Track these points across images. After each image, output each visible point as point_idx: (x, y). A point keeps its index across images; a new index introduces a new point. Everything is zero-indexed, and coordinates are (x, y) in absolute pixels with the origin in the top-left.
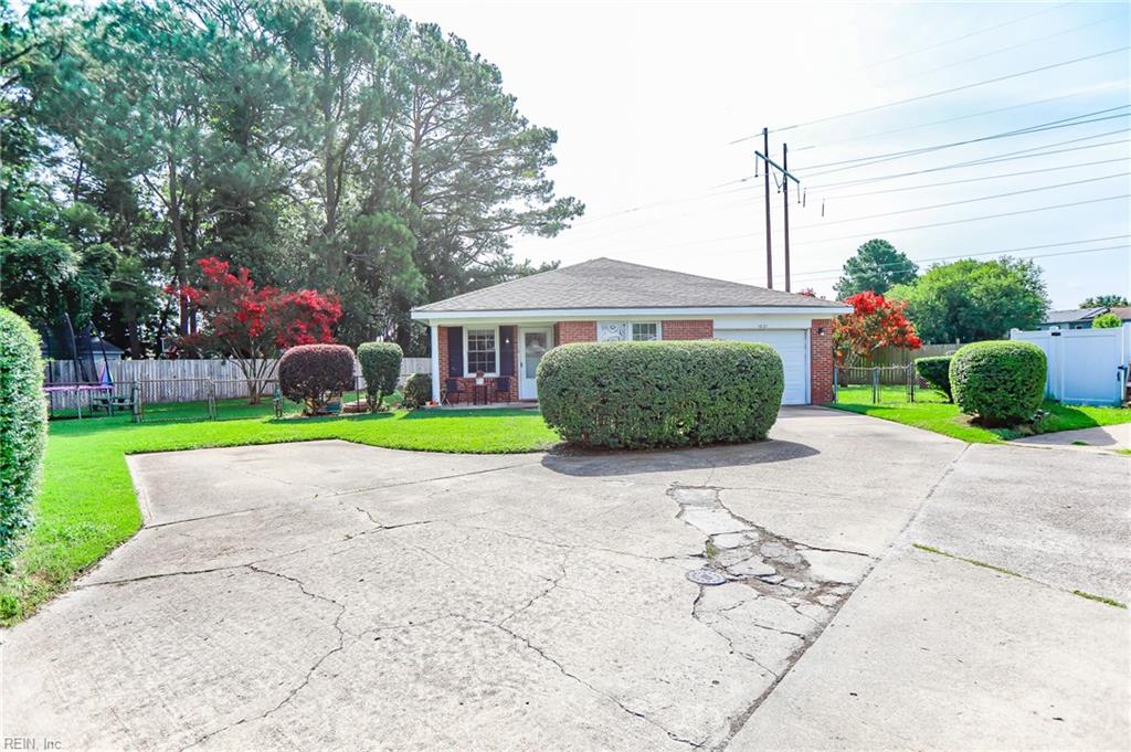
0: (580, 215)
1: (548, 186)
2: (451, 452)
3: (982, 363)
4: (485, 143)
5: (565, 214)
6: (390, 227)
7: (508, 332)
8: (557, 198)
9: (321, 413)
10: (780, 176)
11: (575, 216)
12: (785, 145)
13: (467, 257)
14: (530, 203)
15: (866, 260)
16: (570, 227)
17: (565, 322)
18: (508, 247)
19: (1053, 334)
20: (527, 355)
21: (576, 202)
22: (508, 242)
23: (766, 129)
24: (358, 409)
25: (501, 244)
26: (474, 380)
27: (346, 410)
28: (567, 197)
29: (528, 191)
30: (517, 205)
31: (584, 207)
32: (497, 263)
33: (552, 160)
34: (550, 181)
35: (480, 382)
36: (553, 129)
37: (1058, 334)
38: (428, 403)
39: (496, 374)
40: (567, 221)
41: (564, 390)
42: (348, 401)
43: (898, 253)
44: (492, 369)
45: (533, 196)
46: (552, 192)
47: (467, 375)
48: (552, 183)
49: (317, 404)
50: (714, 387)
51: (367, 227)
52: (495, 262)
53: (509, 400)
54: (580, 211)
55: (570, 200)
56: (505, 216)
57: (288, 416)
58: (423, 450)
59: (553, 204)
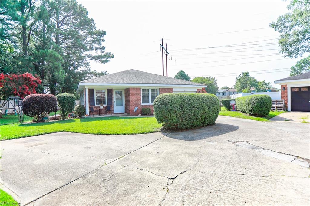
0: (113, 58)
1: (104, 48)
2: (124, 134)
3: (259, 100)
4: (81, 32)
5: (109, 57)
6: (54, 55)
7: (110, 91)
8: (106, 52)
9: (41, 121)
10: (165, 51)
11: (111, 58)
12: (166, 44)
13: (75, 68)
14: (97, 52)
15: (179, 76)
16: (110, 61)
17: (131, 88)
18: (89, 66)
19: (252, 94)
20: (116, 99)
21: (111, 54)
22: (89, 64)
23: (162, 39)
24: (56, 119)
25: (87, 64)
26: (99, 107)
27: (51, 119)
28: (109, 52)
29: (96, 49)
30: (93, 53)
31: (114, 56)
32: (85, 70)
33: (104, 40)
34: (104, 47)
35: (102, 108)
36: (105, 31)
37: (253, 94)
38: (86, 116)
39: (106, 105)
40: (109, 59)
41: (170, 110)
42: (51, 116)
43: (187, 74)
44: (104, 103)
45: (98, 50)
46: (105, 50)
47: (96, 105)
48: (105, 47)
49: (39, 117)
50: (209, 108)
51: (44, 53)
52: (84, 70)
53: (111, 113)
54: (112, 57)
55: (110, 53)
56: (88, 56)
57: (26, 122)
58: (111, 134)
59: (104, 54)
